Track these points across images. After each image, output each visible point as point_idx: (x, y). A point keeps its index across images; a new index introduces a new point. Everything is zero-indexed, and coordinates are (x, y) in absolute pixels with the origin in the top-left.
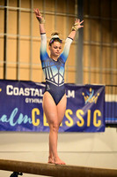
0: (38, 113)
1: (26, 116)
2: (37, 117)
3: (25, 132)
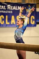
2: (2, 20)
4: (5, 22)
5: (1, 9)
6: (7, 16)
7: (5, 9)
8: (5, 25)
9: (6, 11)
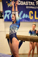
0: (32, 13)
1: (27, 15)
2: (32, 15)
3: (26, 22)
5: (31, 5)
6: (36, 12)
7: (34, 5)
8: (34, 20)
9: (35, 7)
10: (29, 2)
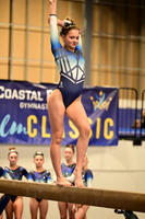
0: (35, 121)
1: (21, 126)
2: (34, 126)
4: (40, 131)
5: (32, 99)
7: (41, 100)
8: (40, 139)
9: (43, 105)
10: (29, 92)
